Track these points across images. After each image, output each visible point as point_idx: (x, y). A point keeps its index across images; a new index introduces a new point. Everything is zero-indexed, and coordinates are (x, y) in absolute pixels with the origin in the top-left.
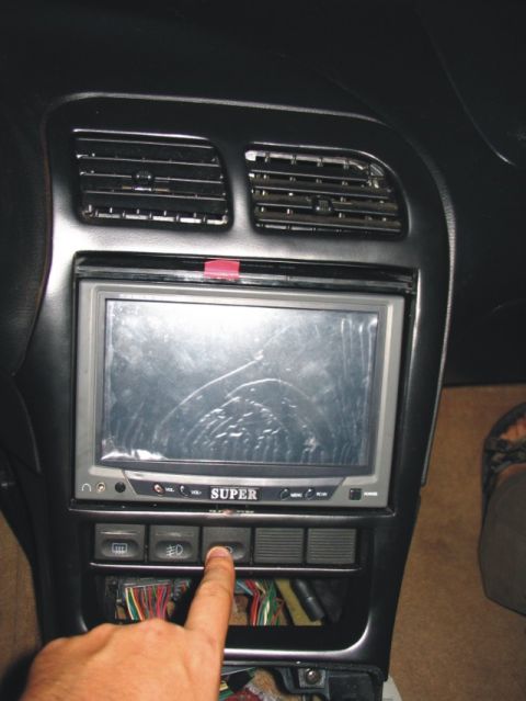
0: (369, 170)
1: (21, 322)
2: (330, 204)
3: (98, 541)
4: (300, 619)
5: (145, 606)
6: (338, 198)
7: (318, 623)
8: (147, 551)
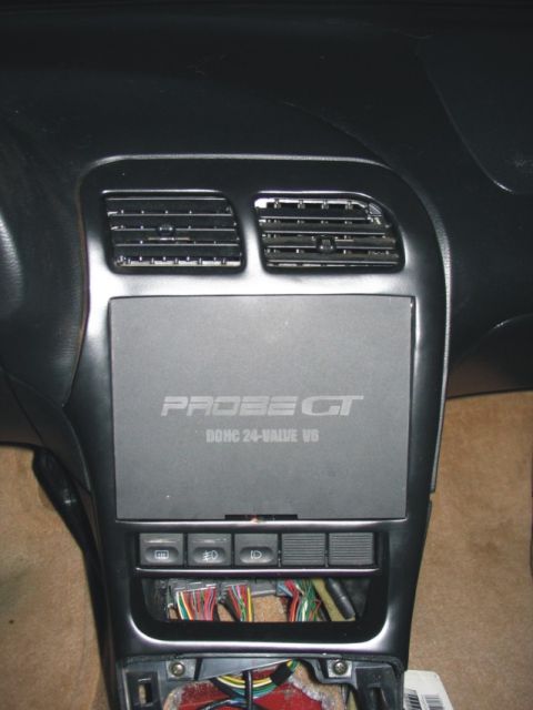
0: (368, 208)
1: (66, 360)
2: (333, 243)
3: (143, 549)
4: (336, 616)
5: (194, 608)
6: (341, 237)
7: (352, 619)
8: (186, 557)
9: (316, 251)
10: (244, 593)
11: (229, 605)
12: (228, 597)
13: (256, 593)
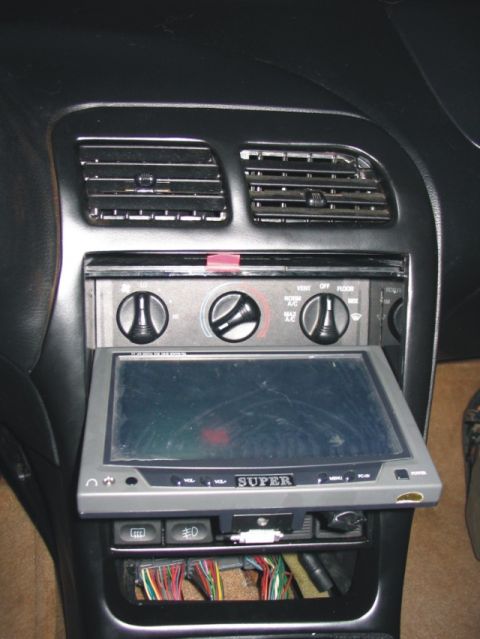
0: (357, 163)
1: (36, 321)
3: (117, 528)
4: (309, 591)
5: (162, 585)
6: (328, 190)
8: (164, 534)
9: (305, 205)
10: (212, 568)
11: (197, 581)
12: (195, 572)
13: (224, 567)
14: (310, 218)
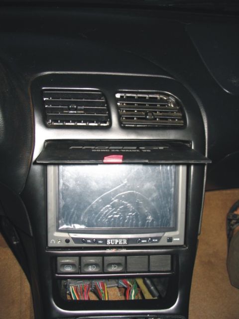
0: (169, 99)
1: (23, 171)
2: (153, 115)
3: (59, 265)
4: (148, 296)
5: (79, 294)
6: (156, 112)
7: (156, 298)
8: (80, 268)
9: (145, 119)
10: (103, 286)
11: (96, 292)
12: (95, 288)
13: (109, 286)
14: (148, 125)
